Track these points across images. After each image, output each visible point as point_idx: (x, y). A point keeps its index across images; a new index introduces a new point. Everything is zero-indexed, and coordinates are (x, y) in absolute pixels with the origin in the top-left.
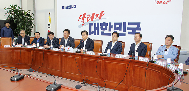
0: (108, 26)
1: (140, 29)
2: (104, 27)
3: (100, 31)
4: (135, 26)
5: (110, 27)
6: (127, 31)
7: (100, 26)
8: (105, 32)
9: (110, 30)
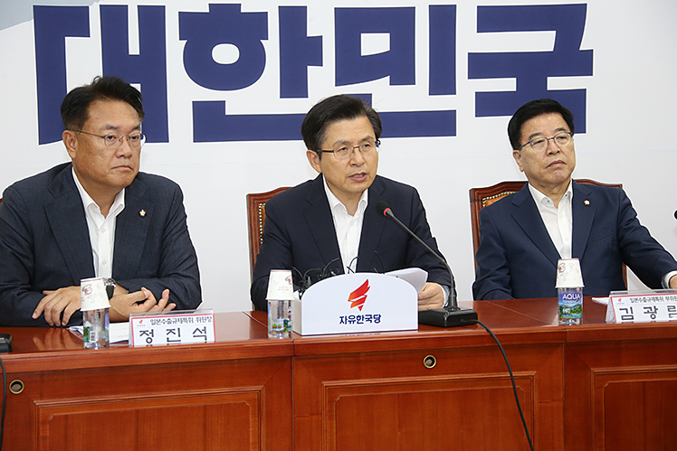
0: (272, 46)
1: (583, 64)
2: (226, 54)
3: (182, 93)
4: (542, 41)
5: (300, 52)
6: (468, 88)
7: (175, 48)
8: (238, 102)
9: (293, 84)
